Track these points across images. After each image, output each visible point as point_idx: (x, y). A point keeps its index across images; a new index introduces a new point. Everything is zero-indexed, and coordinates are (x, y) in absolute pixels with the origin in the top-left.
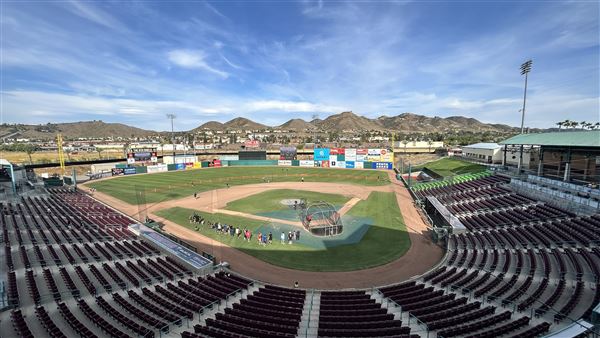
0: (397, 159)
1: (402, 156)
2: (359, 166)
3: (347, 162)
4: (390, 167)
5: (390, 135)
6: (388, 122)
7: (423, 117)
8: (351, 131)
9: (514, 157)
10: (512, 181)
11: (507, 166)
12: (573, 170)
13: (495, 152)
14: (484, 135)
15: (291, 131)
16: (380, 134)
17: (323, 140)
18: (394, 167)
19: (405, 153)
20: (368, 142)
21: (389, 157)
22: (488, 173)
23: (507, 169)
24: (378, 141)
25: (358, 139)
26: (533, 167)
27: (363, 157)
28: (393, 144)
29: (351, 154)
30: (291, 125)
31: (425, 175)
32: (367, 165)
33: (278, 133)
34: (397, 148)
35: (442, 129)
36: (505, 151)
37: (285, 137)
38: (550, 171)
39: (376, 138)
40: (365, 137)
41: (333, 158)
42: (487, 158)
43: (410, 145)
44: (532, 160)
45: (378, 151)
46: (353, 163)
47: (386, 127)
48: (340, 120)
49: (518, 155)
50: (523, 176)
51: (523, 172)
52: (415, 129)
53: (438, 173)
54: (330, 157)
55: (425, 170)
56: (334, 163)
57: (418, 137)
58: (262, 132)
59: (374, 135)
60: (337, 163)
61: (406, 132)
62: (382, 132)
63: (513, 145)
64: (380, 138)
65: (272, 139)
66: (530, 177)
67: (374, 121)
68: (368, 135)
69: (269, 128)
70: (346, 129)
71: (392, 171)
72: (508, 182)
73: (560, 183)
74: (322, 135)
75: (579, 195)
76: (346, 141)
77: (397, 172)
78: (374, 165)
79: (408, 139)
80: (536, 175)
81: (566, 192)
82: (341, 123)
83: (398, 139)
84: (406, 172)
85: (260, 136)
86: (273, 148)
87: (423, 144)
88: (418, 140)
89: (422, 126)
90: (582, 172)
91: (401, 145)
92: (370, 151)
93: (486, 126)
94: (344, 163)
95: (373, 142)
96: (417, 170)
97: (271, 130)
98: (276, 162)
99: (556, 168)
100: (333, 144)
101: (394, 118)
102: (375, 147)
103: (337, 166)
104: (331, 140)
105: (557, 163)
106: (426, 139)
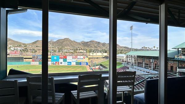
0: (90, 61)
1: (92, 59)
2: (74, 64)
3: (68, 62)
4: (87, 64)
5: (86, 50)
6: (85, 44)
7: (99, 42)
8: (68, 47)
9: (130, 60)
10: (129, 68)
11: (128, 63)
12: (145, 64)
13: (124, 57)
14: (121, 51)
15: (37, 46)
16: (82, 49)
17: (55, 51)
18: (88, 64)
19: (93, 58)
20: (77, 52)
21: (86, 60)
22: (123, 65)
23: (128, 64)
24: (81, 52)
25: (72, 51)
26: (135, 63)
27: (75, 60)
28: (88, 54)
29: (69, 59)
30: (37, 43)
31: (101, 67)
32: (77, 63)
33: (29, 47)
34: (89, 56)
35: (106, 48)
36: (127, 57)
37: (34, 49)
38: (139, 64)
39: (80, 51)
40: (75, 50)
41: (61, 60)
42: (122, 60)
43: (95, 54)
44: (135, 60)
45: (82, 57)
46: (70, 63)
47: (85, 46)
48: (63, 42)
49: (131, 59)
50: (132, 67)
51: (132, 65)
52: (96, 47)
53: (106, 66)
54: (60, 59)
55: (101, 65)
56: (61, 63)
57: (98, 51)
58: (20, 46)
59: (79, 50)
60: (63, 63)
61: (93, 49)
62: (83, 48)
63: (129, 55)
64: (82, 51)
65: (26, 50)
66: (134, 66)
67: (79, 43)
68: (77, 50)
69: (24, 44)
70: (66, 46)
71: (88, 66)
72: (128, 69)
73: (142, 68)
74: (54, 49)
75: (147, 72)
76: (66, 52)
77: (90, 66)
78: (80, 63)
79: (93, 52)
80: (136, 66)
81: (144, 71)
82: (64, 43)
83: (90, 52)
84: (94, 66)
85: (18, 48)
86: (27, 56)
87: (99, 54)
88: (98, 52)
89: (99, 46)
90: (148, 64)
91: (91, 54)
92: (78, 57)
93: (121, 47)
94: (67, 62)
95: (79, 53)
96: (98, 65)
97: (25, 45)
98: (29, 63)
99: (141, 63)
100: (60, 54)
101: (88, 42)
102: (80, 55)
103: (63, 64)
104: (59, 52)
105: (141, 61)
106: (101, 52)
